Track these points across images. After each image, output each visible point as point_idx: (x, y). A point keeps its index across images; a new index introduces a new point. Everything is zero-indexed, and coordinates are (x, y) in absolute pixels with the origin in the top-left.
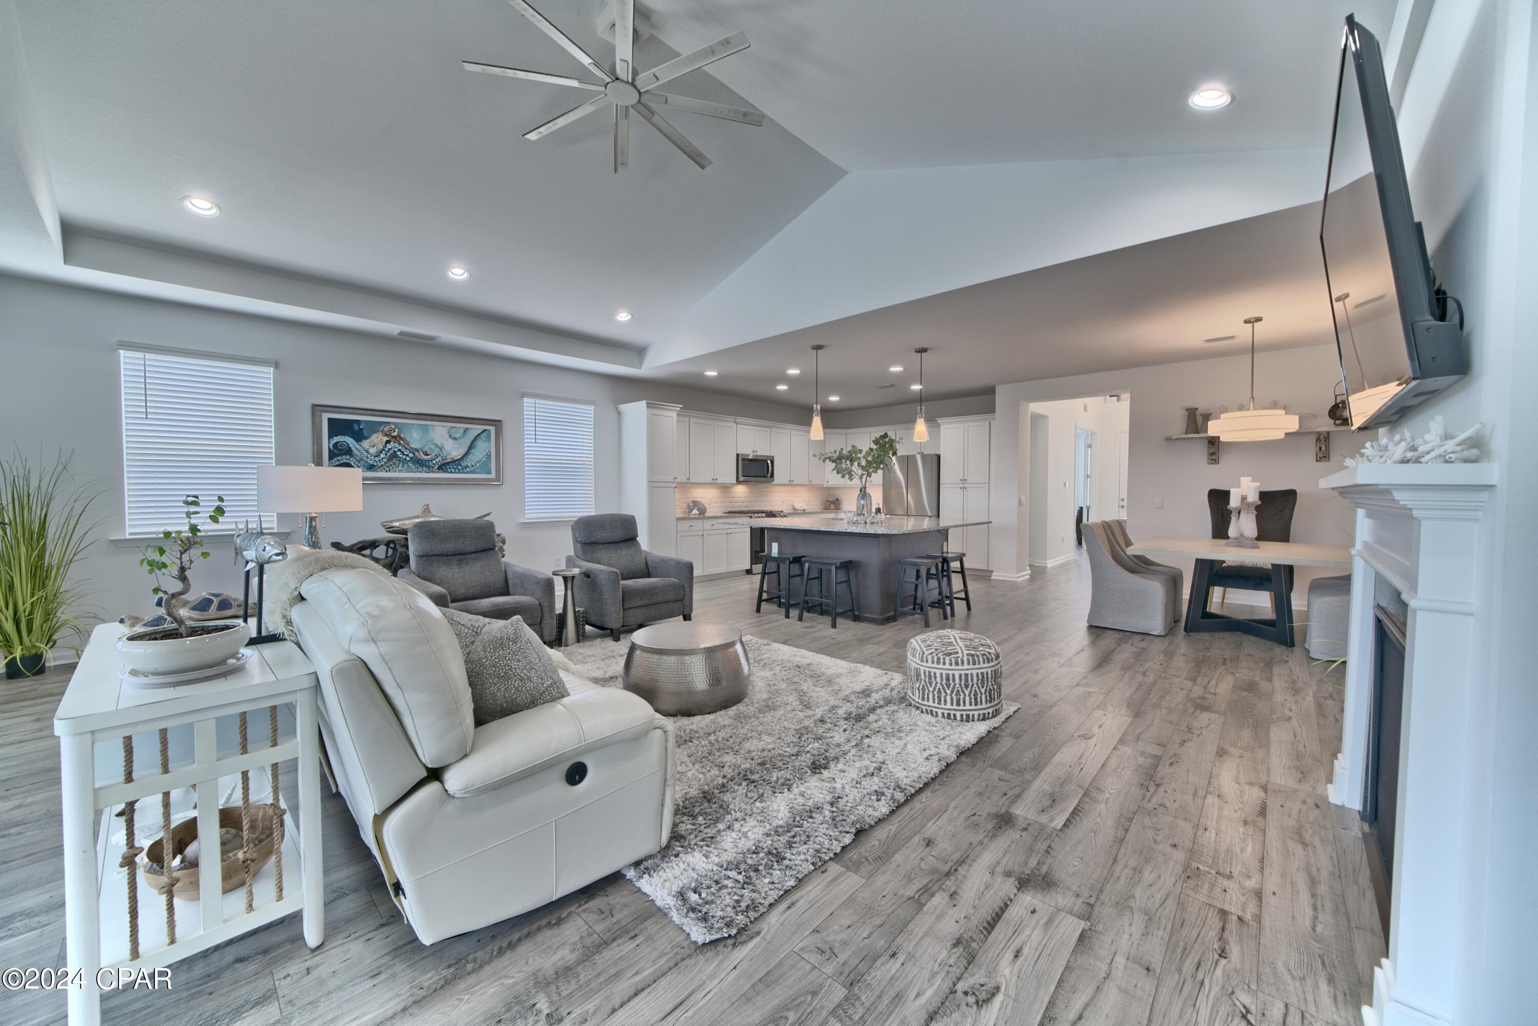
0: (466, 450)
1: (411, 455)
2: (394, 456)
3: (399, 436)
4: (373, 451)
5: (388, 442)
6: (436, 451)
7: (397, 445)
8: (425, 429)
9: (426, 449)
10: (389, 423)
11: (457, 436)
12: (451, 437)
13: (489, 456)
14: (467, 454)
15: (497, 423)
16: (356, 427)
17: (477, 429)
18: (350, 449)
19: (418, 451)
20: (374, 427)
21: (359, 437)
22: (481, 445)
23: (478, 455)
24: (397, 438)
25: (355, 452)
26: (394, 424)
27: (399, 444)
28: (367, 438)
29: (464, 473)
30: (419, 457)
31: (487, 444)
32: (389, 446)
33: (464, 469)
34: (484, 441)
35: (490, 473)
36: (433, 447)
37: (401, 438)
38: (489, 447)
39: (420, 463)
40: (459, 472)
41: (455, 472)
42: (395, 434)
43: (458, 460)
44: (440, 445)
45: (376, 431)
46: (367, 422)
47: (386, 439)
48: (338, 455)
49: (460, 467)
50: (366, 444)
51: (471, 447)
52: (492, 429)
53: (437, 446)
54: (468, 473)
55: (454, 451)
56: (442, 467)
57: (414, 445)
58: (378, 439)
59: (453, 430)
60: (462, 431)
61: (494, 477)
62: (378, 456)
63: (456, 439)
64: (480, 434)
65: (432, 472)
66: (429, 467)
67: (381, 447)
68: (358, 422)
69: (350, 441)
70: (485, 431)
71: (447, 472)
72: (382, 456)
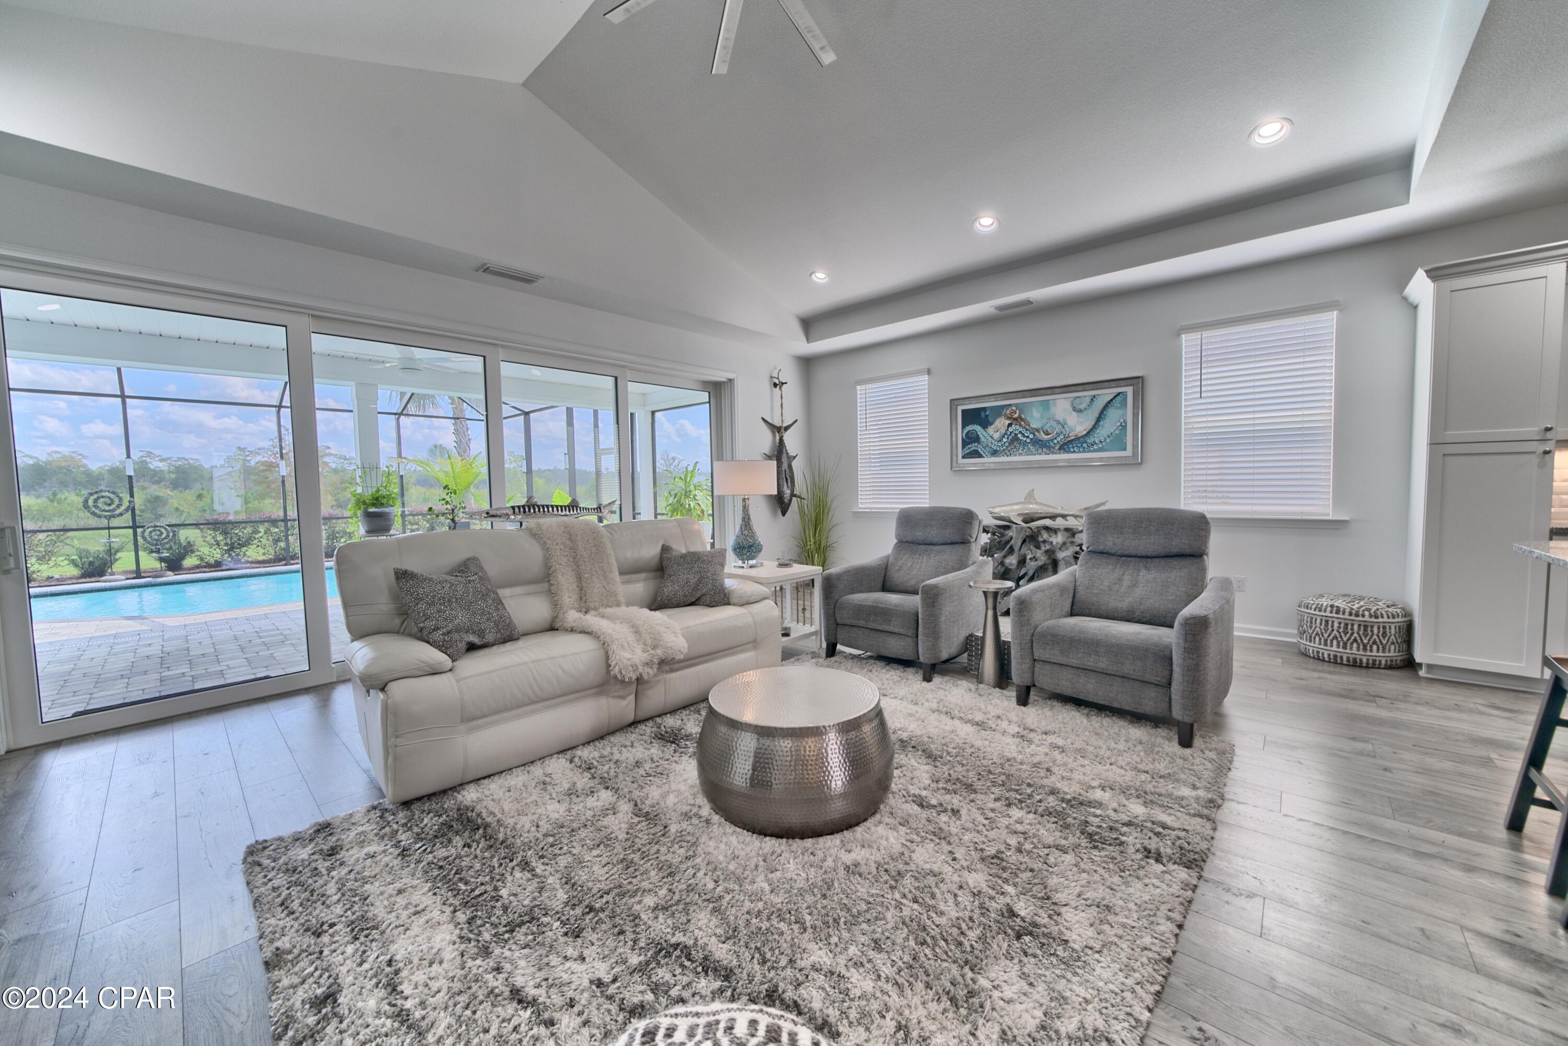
0: (1093, 423)
1: (1031, 436)
2: (1015, 439)
3: (1020, 417)
4: (997, 436)
5: (1010, 425)
6: (1058, 428)
7: (1018, 427)
8: (1046, 406)
9: (1047, 427)
10: (1010, 405)
11: (1082, 407)
12: (1075, 409)
13: (1123, 427)
14: (1094, 427)
15: (1137, 382)
16: (983, 415)
17: (1107, 394)
18: (978, 436)
19: (1038, 430)
20: (998, 411)
21: (985, 424)
22: (1113, 415)
23: (1108, 427)
24: (1018, 420)
25: (982, 439)
26: (1016, 405)
27: (1020, 425)
28: (991, 424)
29: (1090, 451)
30: (1040, 438)
31: (1121, 412)
32: (1010, 430)
33: (1090, 447)
34: (1118, 408)
35: (1125, 449)
36: (1054, 424)
37: (1022, 419)
38: (1125, 415)
39: (1041, 445)
40: (1084, 451)
41: (1079, 452)
42: (1016, 416)
43: (1083, 436)
44: (1062, 421)
45: (999, 416)
46: (992, 408)
47: (1008, 422)
48: (969, 443)
49: (1085, 445)
50: (991, 430)
51: (1099, 419)
52: (1129, 390)
53: (1058, 422)
54: (1095, 451)
55: (1078, 425)
56: (1065, 447)
57: (1034, 426)
58: (1001, 423)
59: (1077, 401)
60: (1088, 400)
61: (1131, 454)
62: (1000, 440)
63: (1080, 411)
64: (1111, 400)
65: (1053, 453)
66: (1049, 448)
67: (1004, 431)
68: (984, 409)
69: (978, 428)
70: (1119, 394)
71: (1069, 452)
72: (1005, 440)
